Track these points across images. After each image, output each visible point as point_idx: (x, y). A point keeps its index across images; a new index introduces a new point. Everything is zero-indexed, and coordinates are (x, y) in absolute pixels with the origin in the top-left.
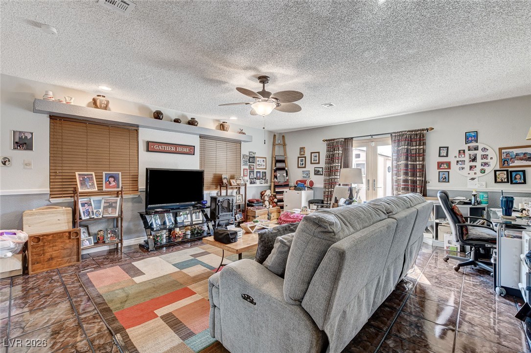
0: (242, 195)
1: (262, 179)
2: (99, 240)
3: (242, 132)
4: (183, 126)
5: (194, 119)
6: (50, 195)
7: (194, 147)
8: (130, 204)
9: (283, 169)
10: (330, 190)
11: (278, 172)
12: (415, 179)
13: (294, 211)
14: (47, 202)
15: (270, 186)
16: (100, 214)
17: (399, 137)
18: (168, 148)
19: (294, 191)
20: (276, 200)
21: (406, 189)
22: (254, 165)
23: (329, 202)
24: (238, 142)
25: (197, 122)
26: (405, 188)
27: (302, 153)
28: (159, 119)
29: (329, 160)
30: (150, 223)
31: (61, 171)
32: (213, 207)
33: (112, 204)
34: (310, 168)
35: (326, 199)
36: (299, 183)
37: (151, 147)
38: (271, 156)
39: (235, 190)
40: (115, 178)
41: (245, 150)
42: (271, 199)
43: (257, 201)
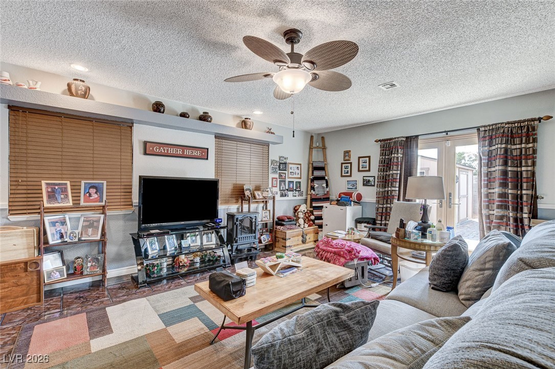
0: (269, 211)
1: (296, 191)
2: (76, 270)
3: (270, 132)
4: (193, 122)
5: (207, 113)
6: (9, 210)
7: (208, 149)
8: (121, 223)
9: (322, 178)
10: (385, 206)
11: (315, 182)
12: (519, 192)
13: (337, 235)
14: (5, 221)
15: (306, 200)
16: (75, 237)
17: (491, 132)
18: (172, 151)
19: (337, 206)
20: (312, 217)
21: (503, 207)
22: (285, 174)
23: (383, 222)
24: (266, 144)
25: (210, 117)
26: (502, 205)
27: (347, 158)
28: (159, 112)
29: (384, 166)
30: (144, 248)
31: (25, 179)
32: (230, 227)
33: (93, 223)
34: (358, 177)
35: (379, 218)
36: (343, 195)
37: (149, 149)
38: (307, 162)
39: (261, 205)
40: (98, 189)
41: (275, 154)
42: (307, 215)
43: (288, 219)
